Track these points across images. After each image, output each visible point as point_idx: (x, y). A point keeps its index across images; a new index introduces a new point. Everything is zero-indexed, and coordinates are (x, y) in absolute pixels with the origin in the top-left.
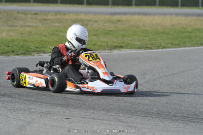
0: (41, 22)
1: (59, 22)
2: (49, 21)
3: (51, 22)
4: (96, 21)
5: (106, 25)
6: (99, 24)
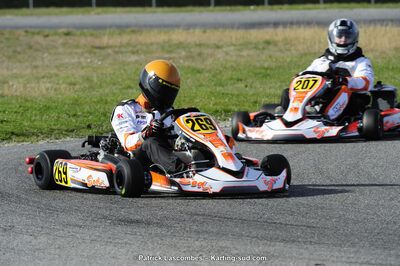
0: (90, 52)
1: (133, 53)
2: (110, 51)
3: (117, 53)
4: (218, 47)
5: (245, 53)
6: (227, 54)
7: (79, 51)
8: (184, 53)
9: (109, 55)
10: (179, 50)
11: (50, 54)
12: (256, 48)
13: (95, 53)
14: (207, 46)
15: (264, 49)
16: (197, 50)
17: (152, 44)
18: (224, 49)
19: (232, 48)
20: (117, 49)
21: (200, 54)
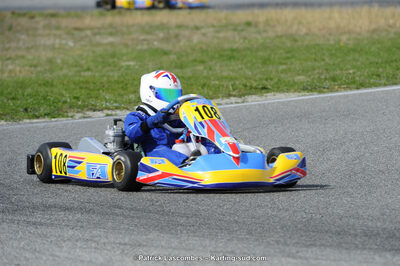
7: (58, 32)
8: (161, 35)
9: (87, 36)
10: (157, 32)
11: (28, 35)
12: (235, 30)
13: (73, 34)
14: (187, 27)
15: (242, 30)
16: (177, 31)
17: (133, 25)
18: (203, 31)
19: (211, 30)
20: (96, 31)
21: (177, 36)
